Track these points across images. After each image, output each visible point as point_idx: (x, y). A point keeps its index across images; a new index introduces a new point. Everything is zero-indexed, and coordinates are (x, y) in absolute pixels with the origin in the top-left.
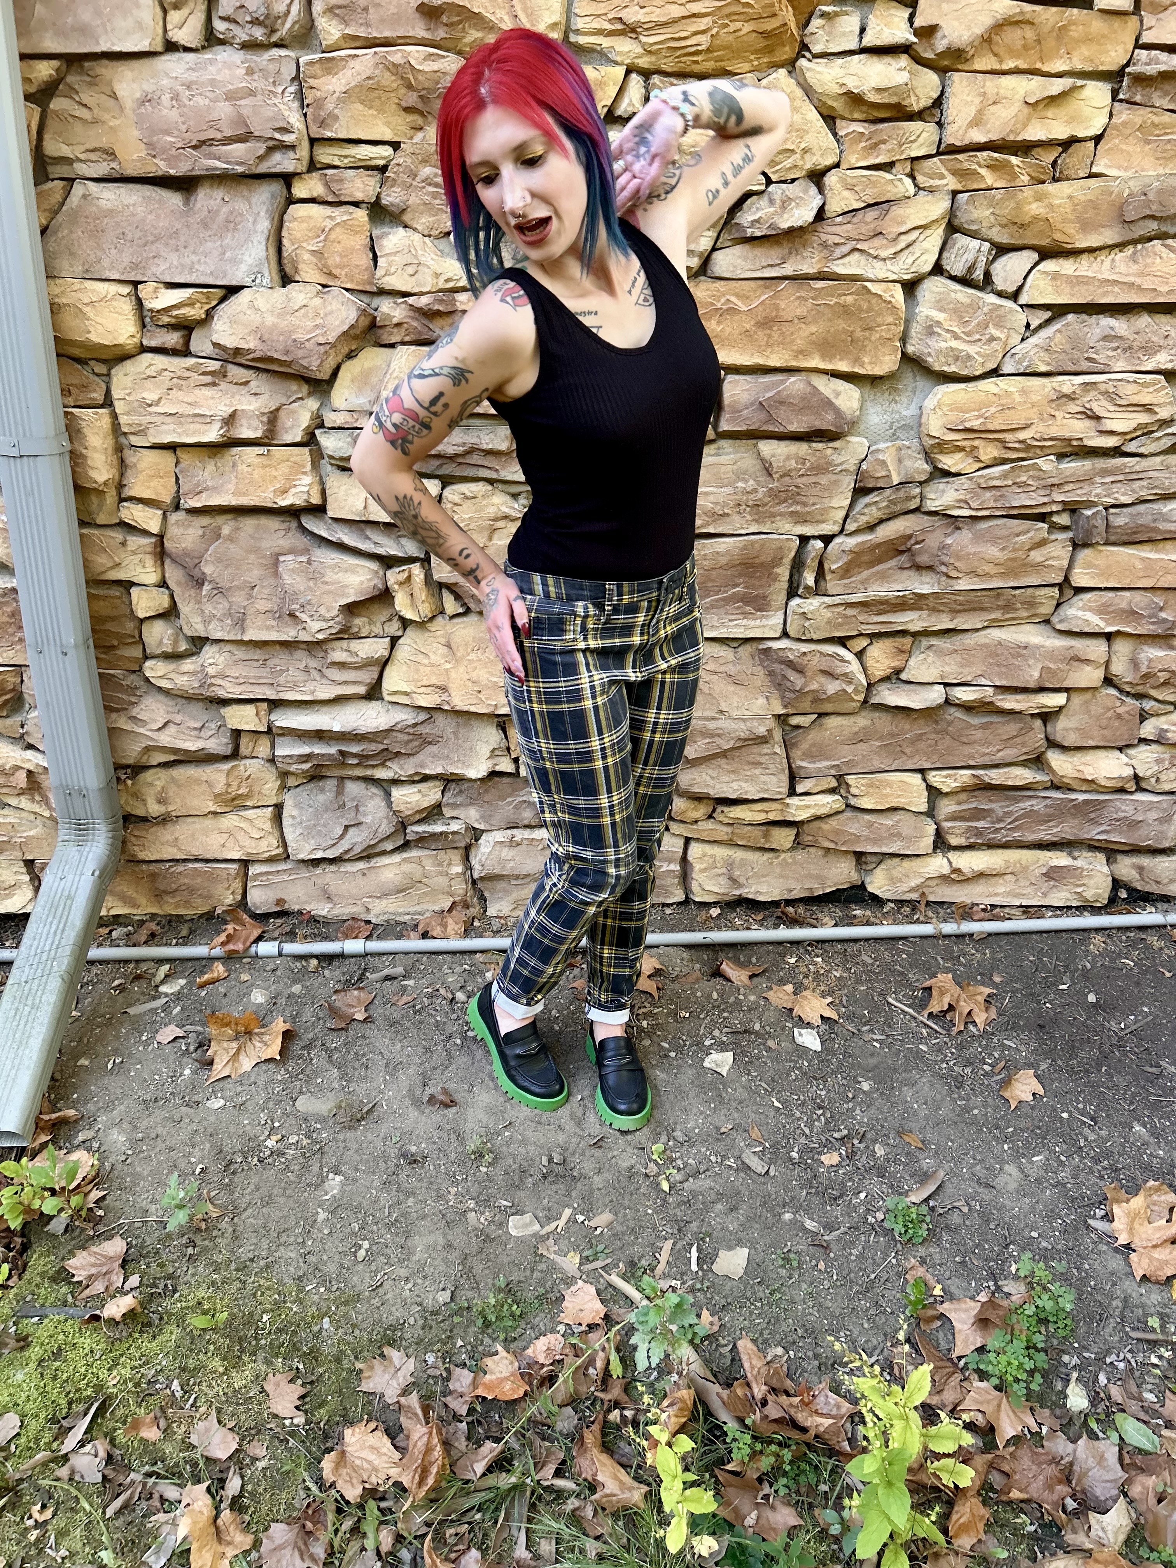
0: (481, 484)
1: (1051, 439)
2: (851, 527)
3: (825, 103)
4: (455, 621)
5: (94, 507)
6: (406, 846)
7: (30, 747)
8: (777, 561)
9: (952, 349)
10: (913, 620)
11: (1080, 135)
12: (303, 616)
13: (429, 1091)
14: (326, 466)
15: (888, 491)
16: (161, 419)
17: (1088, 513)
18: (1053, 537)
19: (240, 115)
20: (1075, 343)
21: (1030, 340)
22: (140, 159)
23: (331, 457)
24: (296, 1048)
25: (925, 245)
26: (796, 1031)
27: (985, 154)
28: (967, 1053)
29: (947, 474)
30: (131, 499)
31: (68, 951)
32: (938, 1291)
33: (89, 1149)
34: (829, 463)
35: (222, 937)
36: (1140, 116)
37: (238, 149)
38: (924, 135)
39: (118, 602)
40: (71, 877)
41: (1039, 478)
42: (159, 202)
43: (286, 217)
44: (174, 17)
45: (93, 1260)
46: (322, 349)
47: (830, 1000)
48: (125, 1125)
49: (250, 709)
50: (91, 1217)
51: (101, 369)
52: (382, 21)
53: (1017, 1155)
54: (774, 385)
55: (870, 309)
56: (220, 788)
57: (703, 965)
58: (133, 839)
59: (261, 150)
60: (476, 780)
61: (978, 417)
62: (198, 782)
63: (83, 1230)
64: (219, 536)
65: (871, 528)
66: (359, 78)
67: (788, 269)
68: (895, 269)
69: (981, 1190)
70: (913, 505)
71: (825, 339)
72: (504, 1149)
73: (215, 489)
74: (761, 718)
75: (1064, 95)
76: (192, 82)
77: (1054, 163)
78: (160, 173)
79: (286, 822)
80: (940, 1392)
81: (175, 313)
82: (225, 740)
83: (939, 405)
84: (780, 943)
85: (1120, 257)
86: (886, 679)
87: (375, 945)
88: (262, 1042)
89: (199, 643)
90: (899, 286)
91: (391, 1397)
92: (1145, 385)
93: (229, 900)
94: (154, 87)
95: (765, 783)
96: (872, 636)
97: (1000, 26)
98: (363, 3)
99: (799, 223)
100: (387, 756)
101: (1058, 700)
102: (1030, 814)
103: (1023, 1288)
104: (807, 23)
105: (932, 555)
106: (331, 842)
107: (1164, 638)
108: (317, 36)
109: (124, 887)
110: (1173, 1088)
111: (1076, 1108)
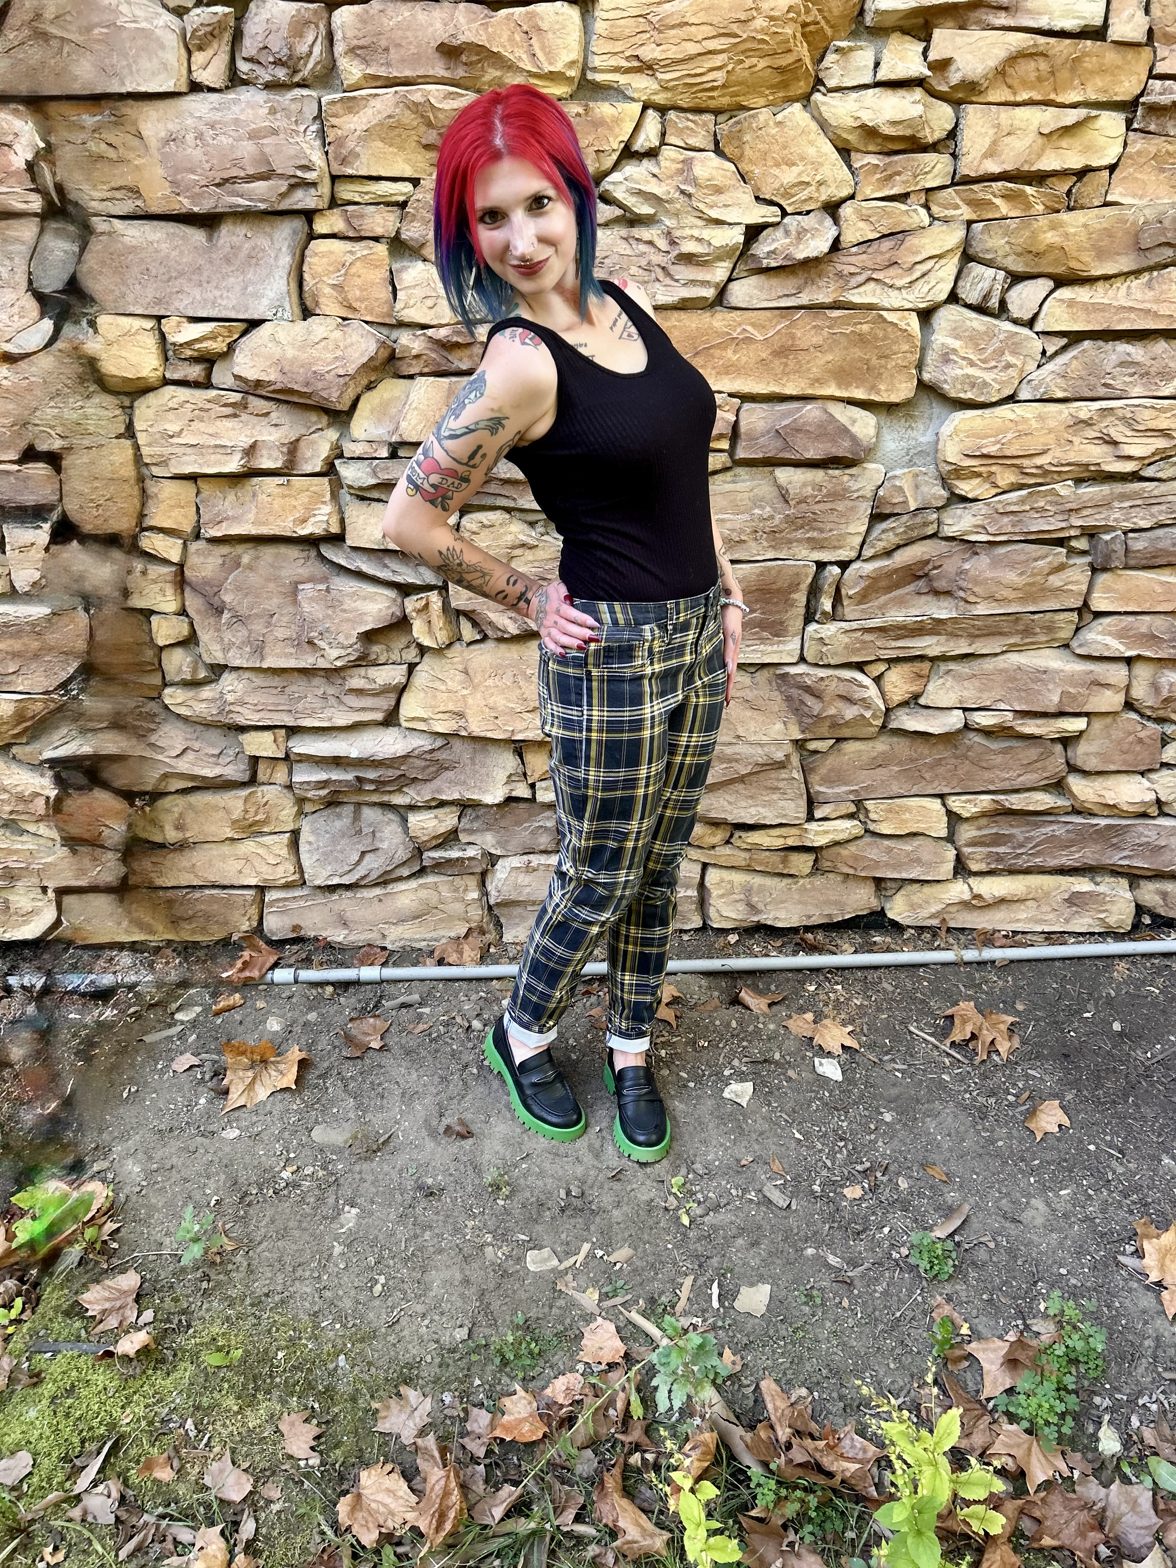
0: (498, 512)
1: (1068, 464)
2: (868, 552)
3: (839, 136)
4: (472, 647)
6: (422, 871)
8: (794, 587)
9: (968, 376)
10: (931, 645)
11: (1095, 164)
12: (322, 644)
13: (446, 1121)
14: (345, 496)
15: (905, 517)
16: (180, 451)
17: (1107, 537)
18: (1071, 562)
19: (263, 154)
20: (1093, 369)
21: (1047, 367)
22: (164, 197)
23: (350, 487)
24: (312, 1076)
25: (941, 274)
26: (817, 1060)
27: (1000, 184)
28: (990, 1083)
29: (964, 499)
30: (151, 529)
32: (965, 1330)
33: (103, 1180)
34: (845, 490)
35: (240, 964)
36: (1155, 145)
37: (260, 187)
38: (939, 166)
39: (137, 630)
41: (1057, 504)
42: (181, 238)
43: (307, 252)
44: (199, 58)
45: (106, 1294)
46: (342, 381)
47: (850, 1028)
48: (140, 1155)
49: (268, 736)
50: (105, 1251)
51: (124, 401)
52: (403, 61)
53: (1044, 1189)
54: (790, 413)
55: (885, 338)
56: (237, 814)
57: (721, 993)
58: (151, 866)
59: (283, 185)
60: (492, 806)
61: (995, 443)
62: (216, 808)
63: (97, 1263)
64: (238, 565)
65: (888, 553)
66: (380, 117)
67: (804, 299)
68: (911, 297)
69: (1008, 1225)
70: (930, 530)
71: (841, 367)
72: (522, 1181)
73: (235, 519)
74: (778, 743)
75: (1078, 125)
76: (216, 122)
77: (1069, 193)
78: (184, 211)
79: (303, 848)
80: (969, 1435)
81: (197, 346)
82: (243, 767)
83: (956, 432)
84: (799, 970)
85: (1135, 283)
86: (905, 704)
87: (391, 972)
88: (278, 1071)
89: (218, 670)
90: (914, 314)
91: (408, 1436)
92: (1163, 410)
93: (245, 926)
94: (178, 127)
95: (783, 808)
96: (890, 661)
97: (1014, 59)
98: (384, 43)
99: (815, 254)
100: (404, 782)
101: (1079, 724)
102: (1051, 839)
103: (1052, 1327)
104: (822, 58)
105: (950, 581)
106: (347, 868)
108: (339, 76)
109: (140, 913)
111: (1103, 1140)
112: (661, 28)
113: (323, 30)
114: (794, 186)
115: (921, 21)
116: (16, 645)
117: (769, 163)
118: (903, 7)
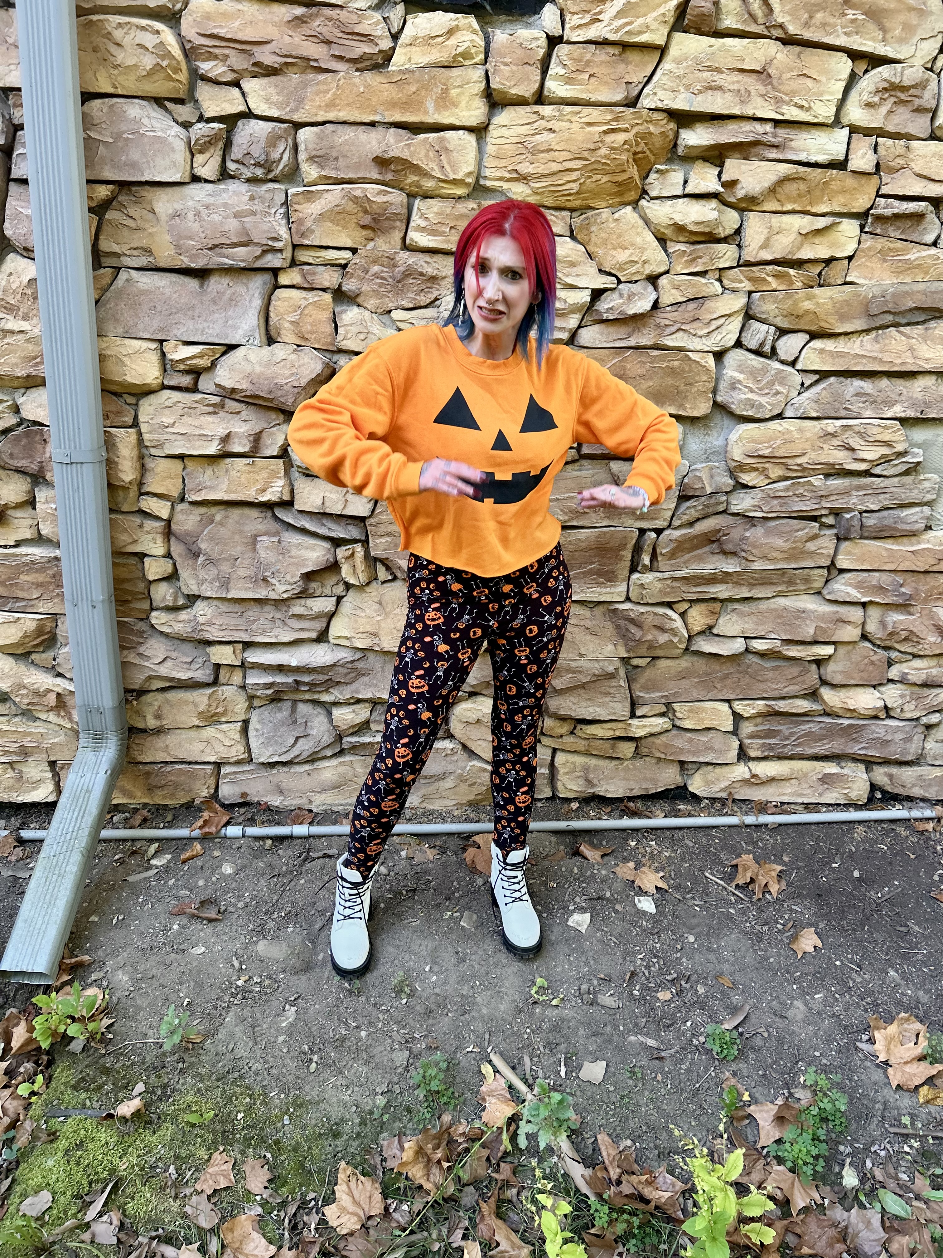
1: (820, 464)
2: (676, 523)
3: (659, 230)
4: (385, 585)
5: (120, 499)
6: (342, 752)
7: (59, 675)
8: (623, 546)
9: (749, 399)
10: (722, 591)
11: (838, 256)
12: (274, 581)
14: (295, 473)
15: (703, 499)
16: (173, 437)
17: (848, 516)
18: (822, 533)
19: (244, 228)
21: (805, 394)
22: (170, 256)
23: (299, 467)
25: (730, 327)
26: (636, 899)
27: (771, 267)
28: (764, 915)
29: (745, 486)
30: (147, 493)
31: (86, 832)
32: (746, 1097)
33: (100, 987)
35: (200, 823)
36: (880, 243)
37: (241, 251)
38: (729, 253)
39: (134, 568)
40: (89, 775)
41: (812, 491)
42: (182, 285)
43: (273, 297)
44: (199, 159)
46: (296, 390)
47: (662, 874)
48: (128, 968)
49: (229, 649)
51: (131, 400)
52: (348, 167)
53: (804, 993)
55: (690, 371)
56: (202, 708)
57: (566, 847)
58: (134, 746)
59: (258, 251)
61: (768, 448)
62: (186, 703)
63: (97, 1049)
64: (212, 521)
65: (691, 524)
66: (330, 206)
67: (632, 342)
68: (709, 343)
69: (777, 1020)
70: (721, 508)
71: (659, 392)
73: (211, 488)
74: (610, 660)
75: (826, 229)
76: (210, 205)
77: (820, 274)
78: (184, 266)
79: (252, 733)
80: (748, 1174)
81: (189, 362)
82: (208, 672)
83: (740, 438)
84: (624, 830)
85: (866, 338)
86: (702, 633)
87: (316, 830)
89: (193, 599)
90: (711, 355)
92: (886, 427)
93: (205, 793)
94: (182, 207)
95: (613, 708)
96: (692, 602)
97: (782, 181)
98: (334, 154)
99: (641, 311)
100: (330, 684)
101: (828, 650)
102: (809, 734)
103: (809, 1095)
104: (647, 176)
105: (735, 545)
106: (284, 749)
107: (904, 607)
108: (301, 175)
109: (124, 782)
110: (917, 943)
111: (846, 957)
112: (535, 151)
113: (291, 143)
114: (626, 263)
115: (717, 153)
116: (40, 578)
117: (609, 246)
118: (704, 144)
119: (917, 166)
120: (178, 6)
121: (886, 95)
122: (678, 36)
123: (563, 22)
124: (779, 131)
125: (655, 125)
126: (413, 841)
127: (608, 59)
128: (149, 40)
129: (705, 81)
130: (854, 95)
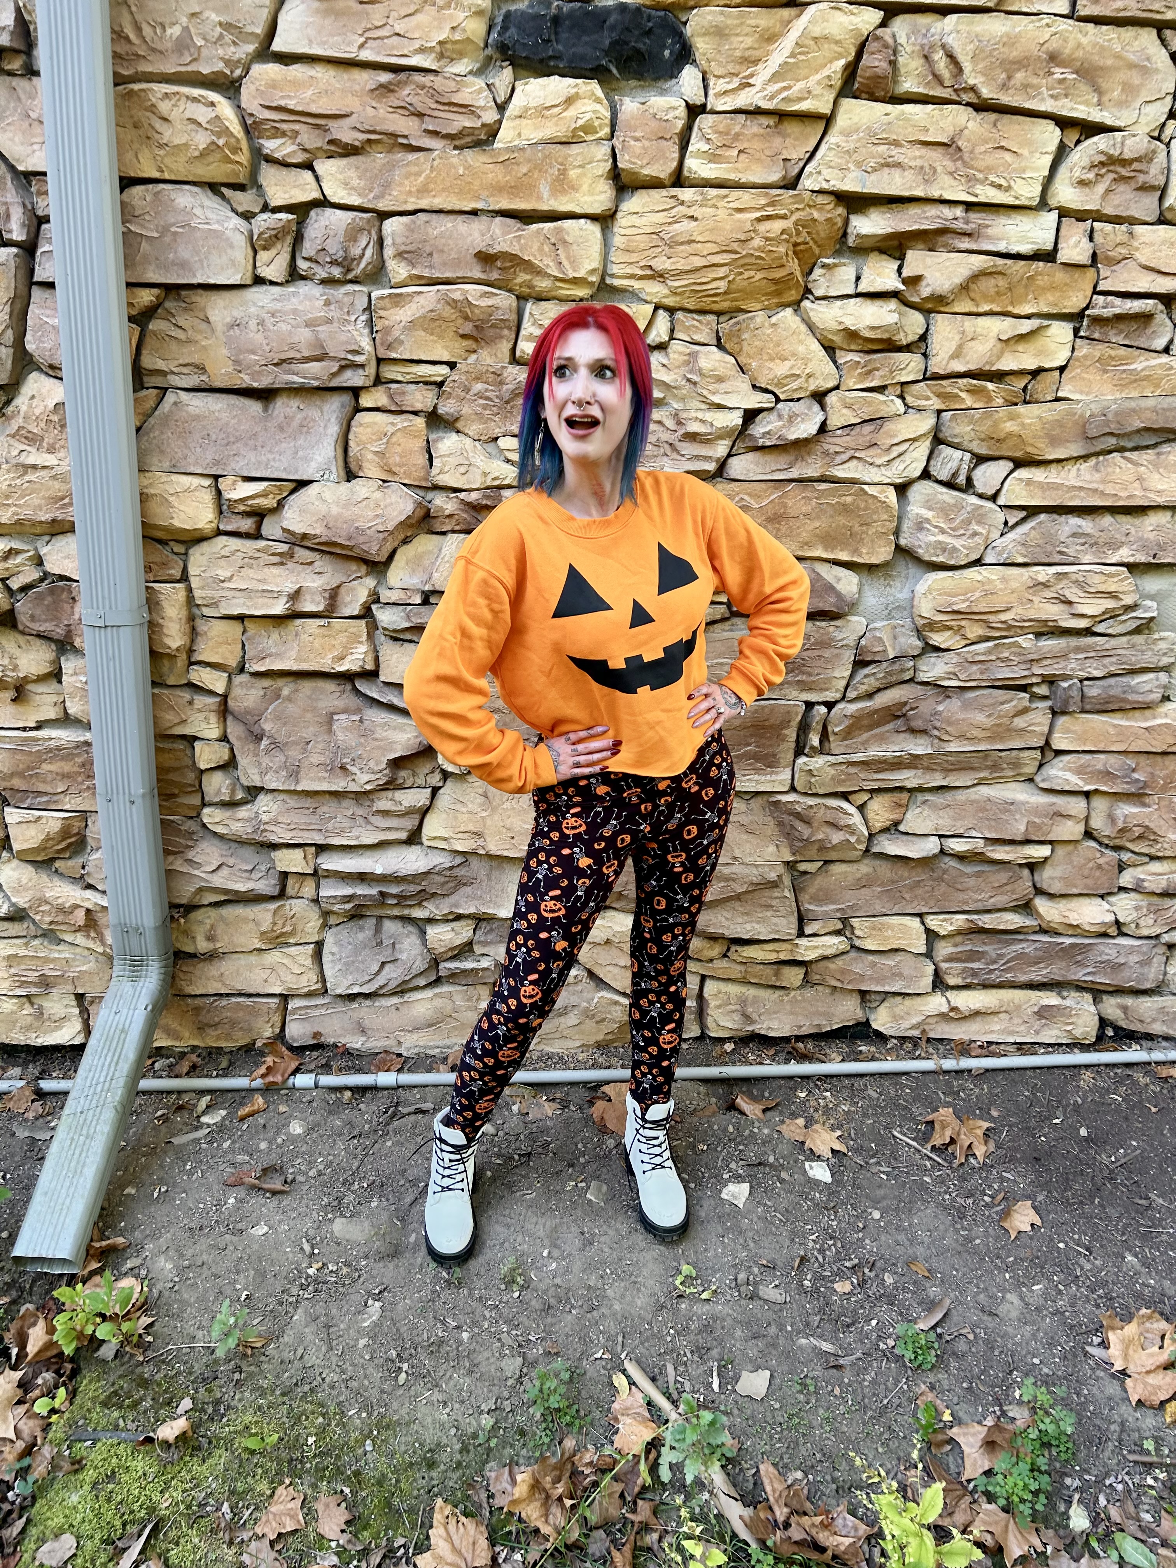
1: (1030, 620)
2: (851, 694)
3: (826, 337)
5: (165, 669)
6: (438, 981)
7: (90, 887)
8: (786, 724)
9: (940, 542)
10: (909, 778)
11: (1047, 366)
12: (354, 769)
14: (380, 637)
15: (885, 664)
16: (229, 594)
17: (1065, 685)
18: (1034, 706)
19: (317, 339)
21: (1009, 535)
22: (228, 374)
23: (385, 629)
25: (915, 454)
26: (807, 1164)
27: (965, 380)
28: (968, 1185)
29: (937, 649)
30: (199, 663)
31: (122, 1082)
32: (947, 1416)
33: (136, 1277)
34: (831, 639)
35: (262, 1070)
36: (1099, 350)
37: (314, 367)
38: (912, 364)
39: (181, 754)
40: (125, 1011)
41: (1020, 654)
42: (241, 409)
43: (353, 423)
44: (263, 256)
46: (381, 536)
47: (839, 1133)
48: (171, 1253)
49: (298, 853)
51: (180, 549)
53: (1018, 1284)
55: (867, 508)
56: (265, 927)
57: (719, 1099)
58: (181, 975)
59: (335, 366)
61: (964, 601)
62: (246, 920)
63: (132, 1357)
64: (278, 697)
65: (870, 696)
66: (422, 311)
67: (794, 473)
68: (889, 474)
69: (985, 1318)
70: (907, 676)
71: (828, 533)
73: (278, 656)
74: (771, 865)
75: (1032, 333)
76: (276, 311)
77: (1025, 389)
78: (244, 386)
79: (326, 958)
80: (950, 1514)
81: (250, 502)
82: (273, 882)
83: (929, 590)
84: (791, 1078)
85: (1085, 467)
86: (885, 830)
87: (406, 1078)
89: (254, 792)
90: (892, 488)
92: (1111, 575)
93: (268, 1033)
94: (242, 314)
95: (775, 924)
96: (872, 791)
97: (976, 276)
98: (428, 249)
99: (805, 435)
100: (423, 897)
101: (1043, 851)
102: (1021, 956)
103: (1026, 1413)
104: (811, 272)
105: (926, 721)
106: (367, 978)
107: (1137, 797)
108: (387, 275)
109: (169, 1020)
110: (1161, 1220)
111: (1072, 1238)
112: (673, 243)
113: (374, 236)
114: (786, 377)
115: (896, 243)
116: (66, 767)
117: (765, 357)
118: (880, 232)
119: (1143, 256)
120: (238, 72)
121: (1103, 171)
122: (847, 103)
123: (706, 88)
124: (973, 216)
125: (820, 210)
126: (527, 1092)
127: (762, 131)
128: (203, 114)
129: (881, 156)
130: (1063, 171)
